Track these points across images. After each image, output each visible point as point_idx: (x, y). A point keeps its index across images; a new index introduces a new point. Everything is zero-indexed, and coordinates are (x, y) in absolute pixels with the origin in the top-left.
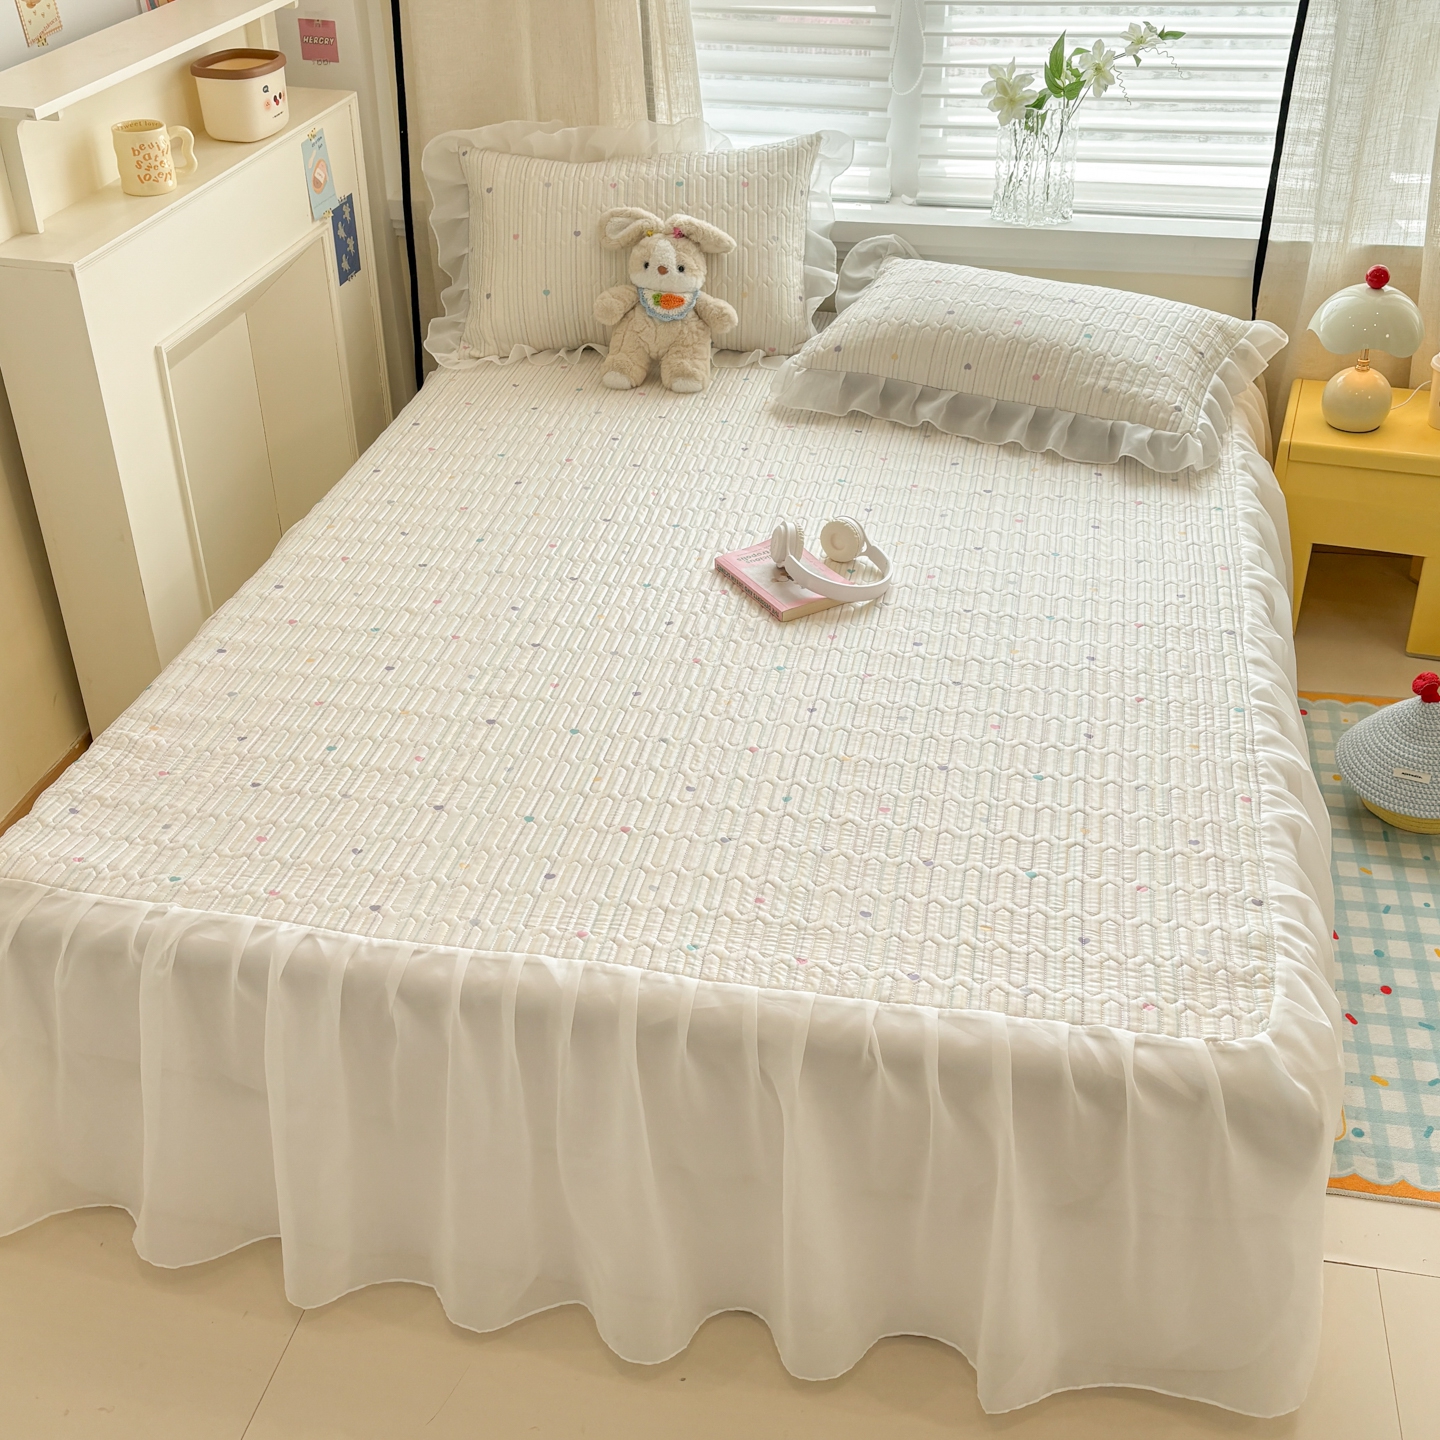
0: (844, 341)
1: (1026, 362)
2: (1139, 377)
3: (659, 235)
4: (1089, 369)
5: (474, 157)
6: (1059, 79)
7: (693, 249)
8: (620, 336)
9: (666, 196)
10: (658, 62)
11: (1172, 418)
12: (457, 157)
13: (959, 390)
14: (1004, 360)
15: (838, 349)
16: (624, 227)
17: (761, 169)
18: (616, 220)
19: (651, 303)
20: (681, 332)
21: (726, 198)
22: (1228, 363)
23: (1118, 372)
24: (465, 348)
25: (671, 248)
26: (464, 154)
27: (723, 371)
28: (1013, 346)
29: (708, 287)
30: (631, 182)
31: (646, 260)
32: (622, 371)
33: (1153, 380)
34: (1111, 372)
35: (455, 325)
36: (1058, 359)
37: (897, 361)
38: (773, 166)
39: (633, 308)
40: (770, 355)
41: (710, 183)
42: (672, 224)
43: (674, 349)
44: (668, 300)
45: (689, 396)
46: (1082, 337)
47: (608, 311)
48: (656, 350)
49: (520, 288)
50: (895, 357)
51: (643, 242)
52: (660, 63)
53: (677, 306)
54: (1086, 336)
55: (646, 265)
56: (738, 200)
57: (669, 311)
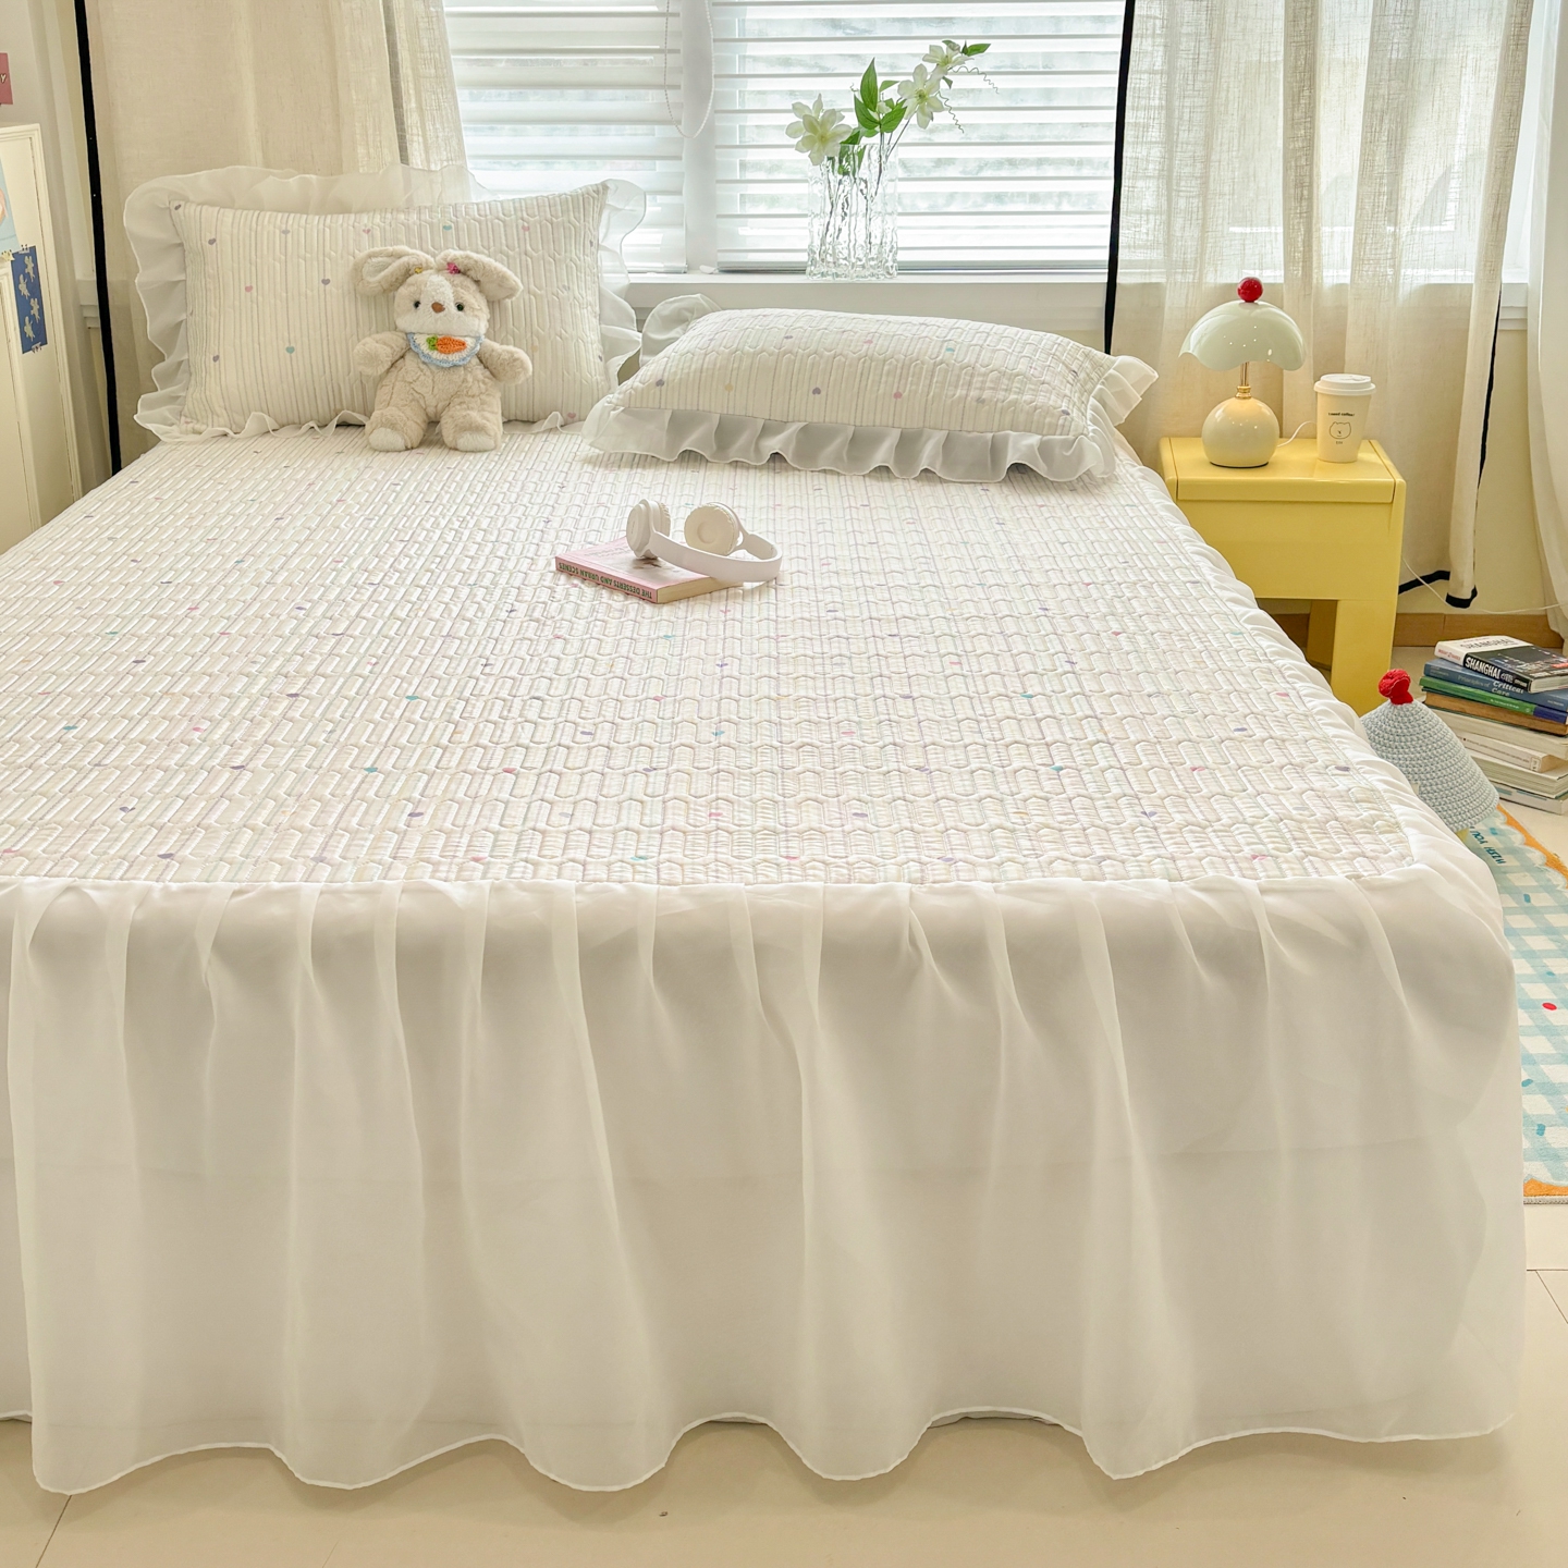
0: (666, 374)
1: (884, 379)
2: (1015, 385)
3: (429, 271)
4: (958, 381)
5: (190, 210)
6: (874, 111)
7: (473, 287)
8: (386, 389)
9: (432, 241)
10: (410, 105)
11: (1061, 422)
12: (169, 211)
13: (809, 420)
14: (858, 380)
15: (660, 383)
16: (385, 267)
17: (542, 214)
18: (374, 260)
19: (425, 348)
20: (465, 381)
21: (504, 241)
22: (1101, 389)
23: (992, 381)
24: (187, 423)
25: (447, 283)
26: (177, 208)
27: (515, 437)
28: (867, 365)
29: (492, 333)
30: (388, 227)
31: (416, 298)
32: (393, 426)
33: (1033, 387)
34: (983, 382)
35: (174, 399)
36: (921, 373)
37: (732, 393)
38: (556, 210)
39: (402, 357)
40: (571, 421)
41: (484, 227)
42: (445, 259)
43: (457, 400)
44: (444, 343)
45: (479, 455)
46: (943, 351)
47: (372, 358)
48: (434, 404)
49: (257, 346)
50: (729, 388)
51: (410, 280)
52: (413, 105)
53: (458, 350)
54: (948, 350)
55: (417, 304)
56: (519, 244)
57: (449, 357)
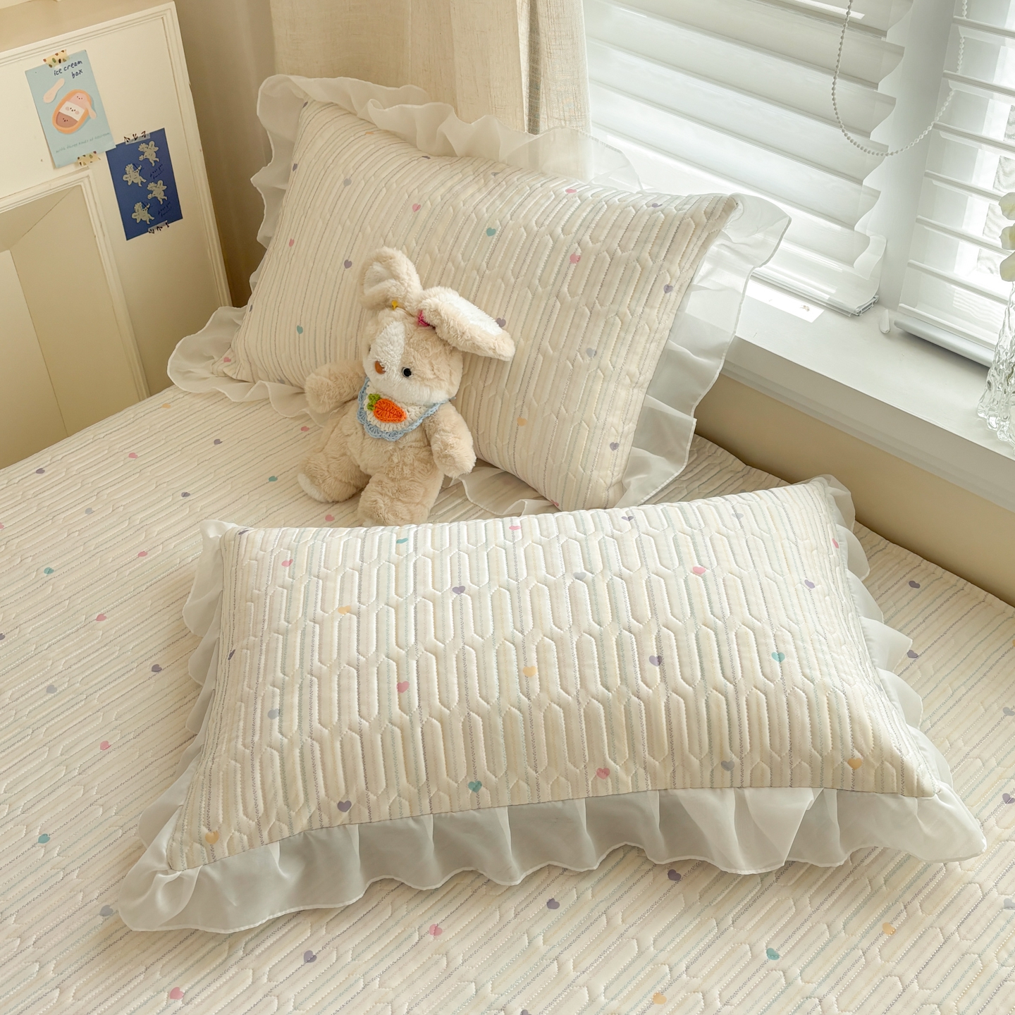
3: (400, 311)
7: (435, 348)
16: (377, 282)
17: (610, 239)
20: (390, 458)
24: (227, 360)
25: (401, 338)
38: (631, 238)
39: (352, 400)
41: (530, 243)
42: (419, 303)
44: (386, 409)
48: (364, 466)
49: (276, 313)
51: (381, 314)
53: (394, 421)
56: (555, 280)
57: (383, 425)
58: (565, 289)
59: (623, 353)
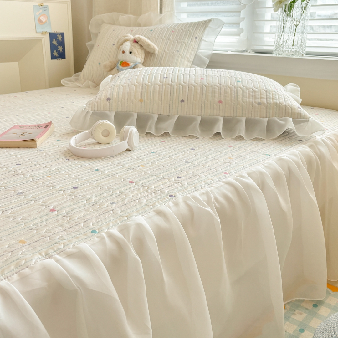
3: (129, 41)
5: (103, 26)
17: (181, 27)
19: (119, 64)
25: (129, 45)
30: (138, 30)
38: (186, 27)
39: (115, 67)
42: (134, 38)
44: (125, 64)
49: (93, 62)
53: (127, 66)
56: (168, 36)
57: (124, 68)
58: (171, 37)
59: (186, 51)
